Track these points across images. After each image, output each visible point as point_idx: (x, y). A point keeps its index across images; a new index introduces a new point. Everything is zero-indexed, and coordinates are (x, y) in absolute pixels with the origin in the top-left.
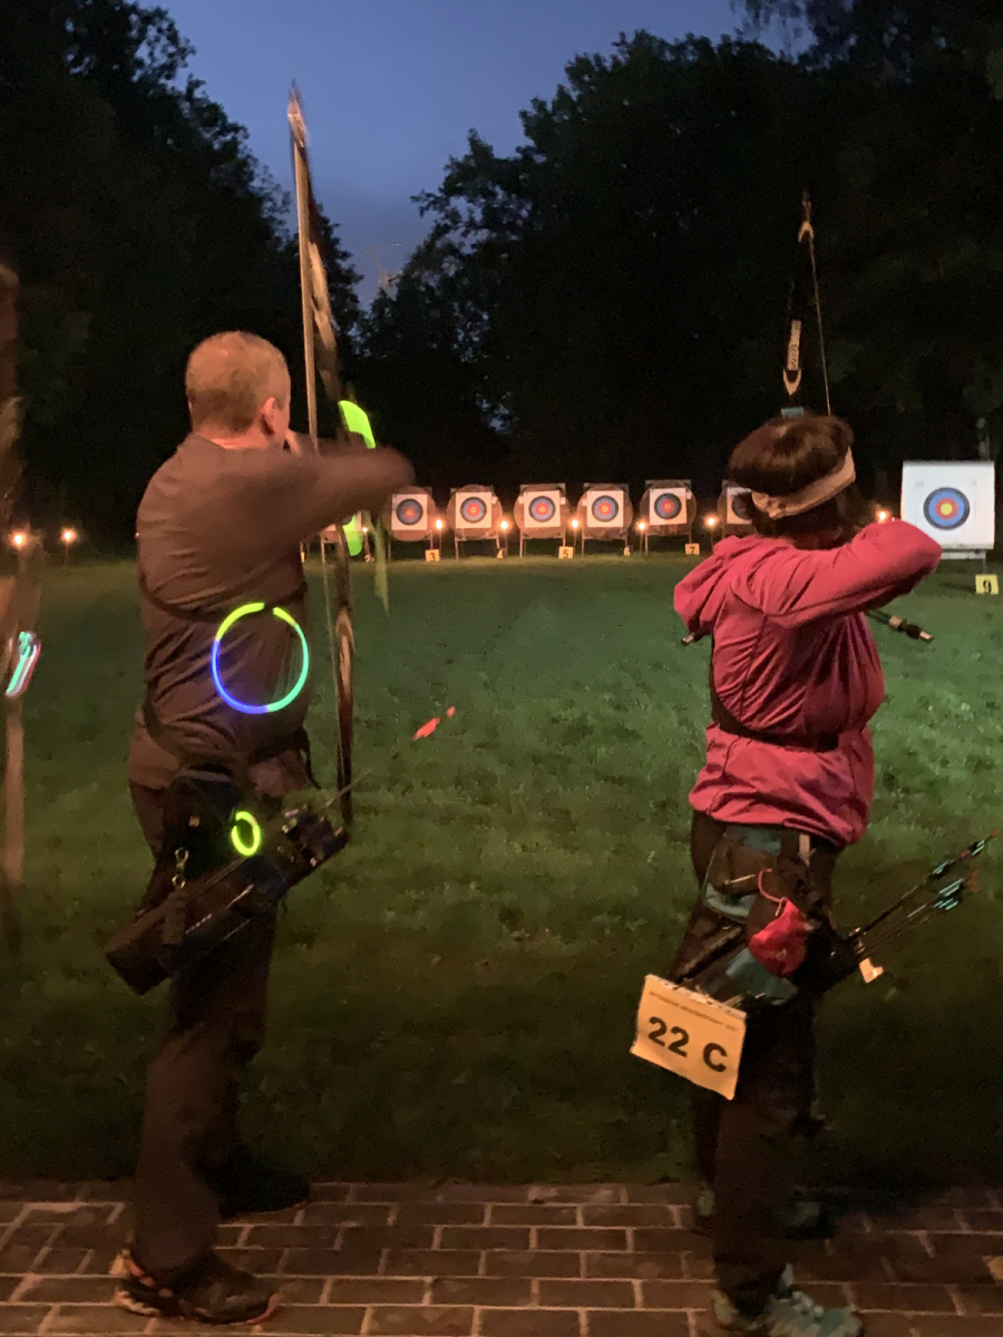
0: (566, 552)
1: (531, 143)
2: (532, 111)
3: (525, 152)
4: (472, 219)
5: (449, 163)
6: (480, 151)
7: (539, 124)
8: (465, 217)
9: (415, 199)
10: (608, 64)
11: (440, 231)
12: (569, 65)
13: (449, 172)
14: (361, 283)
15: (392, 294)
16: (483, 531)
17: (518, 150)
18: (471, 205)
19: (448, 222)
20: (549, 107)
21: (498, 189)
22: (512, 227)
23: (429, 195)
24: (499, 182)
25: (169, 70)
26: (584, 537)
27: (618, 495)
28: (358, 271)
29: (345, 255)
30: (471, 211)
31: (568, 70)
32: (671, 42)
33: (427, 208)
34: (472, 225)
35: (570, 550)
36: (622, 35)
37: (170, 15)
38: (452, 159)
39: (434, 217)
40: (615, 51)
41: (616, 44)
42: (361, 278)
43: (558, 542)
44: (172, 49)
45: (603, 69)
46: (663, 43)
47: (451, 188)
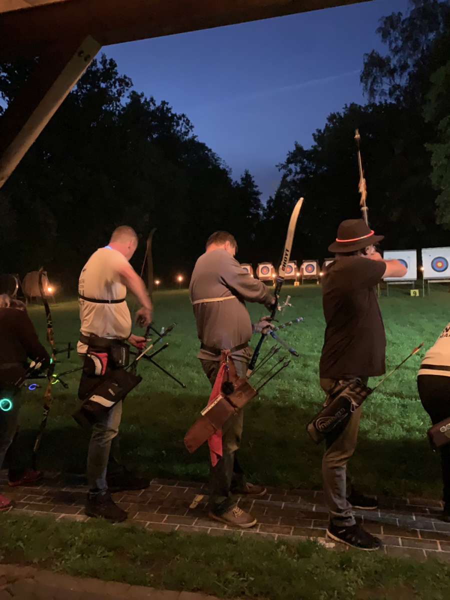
0: (297, 284)
1: (316, 144)
2: (316, 133)
3: (315, 147)
4: (296, 171)
5: (288, 153)
6: (299, 149)
7: (319, 137)
8: (294, 170)
9: (277, 166)
10: (342, 115)
11: (285, 176)
12: (328, 117)
13: (288, 156)
14: (261, 195)
15: (274, 197)
16: (268, 277)
17: (312, 146)
18: (296, 167)
19: (288, 173)
20: (322, 131)
21: (305, 160)
22: (311, 173)
23: (282, 164)
24: (305, 158)
25: (186, 133)
26: (303, 278)
27: (315, 264)
28: (260, 191)
29: (257, 186)
30: (296, 169)
31: (327, 118)
32: (363, 106)
33: (281, 169)
34: (297, 173)
35: (298, 283)
36: (346, 104)
37: (187, 116)
38: (289, 152)
39: (283, 171)
40: (344, 110)
41: (343, 108)
42: (262, 193)
43: (294, 280)
44: (187, 127)
45: (340, 117)
46: (360, 106)
47: (289, 161)
